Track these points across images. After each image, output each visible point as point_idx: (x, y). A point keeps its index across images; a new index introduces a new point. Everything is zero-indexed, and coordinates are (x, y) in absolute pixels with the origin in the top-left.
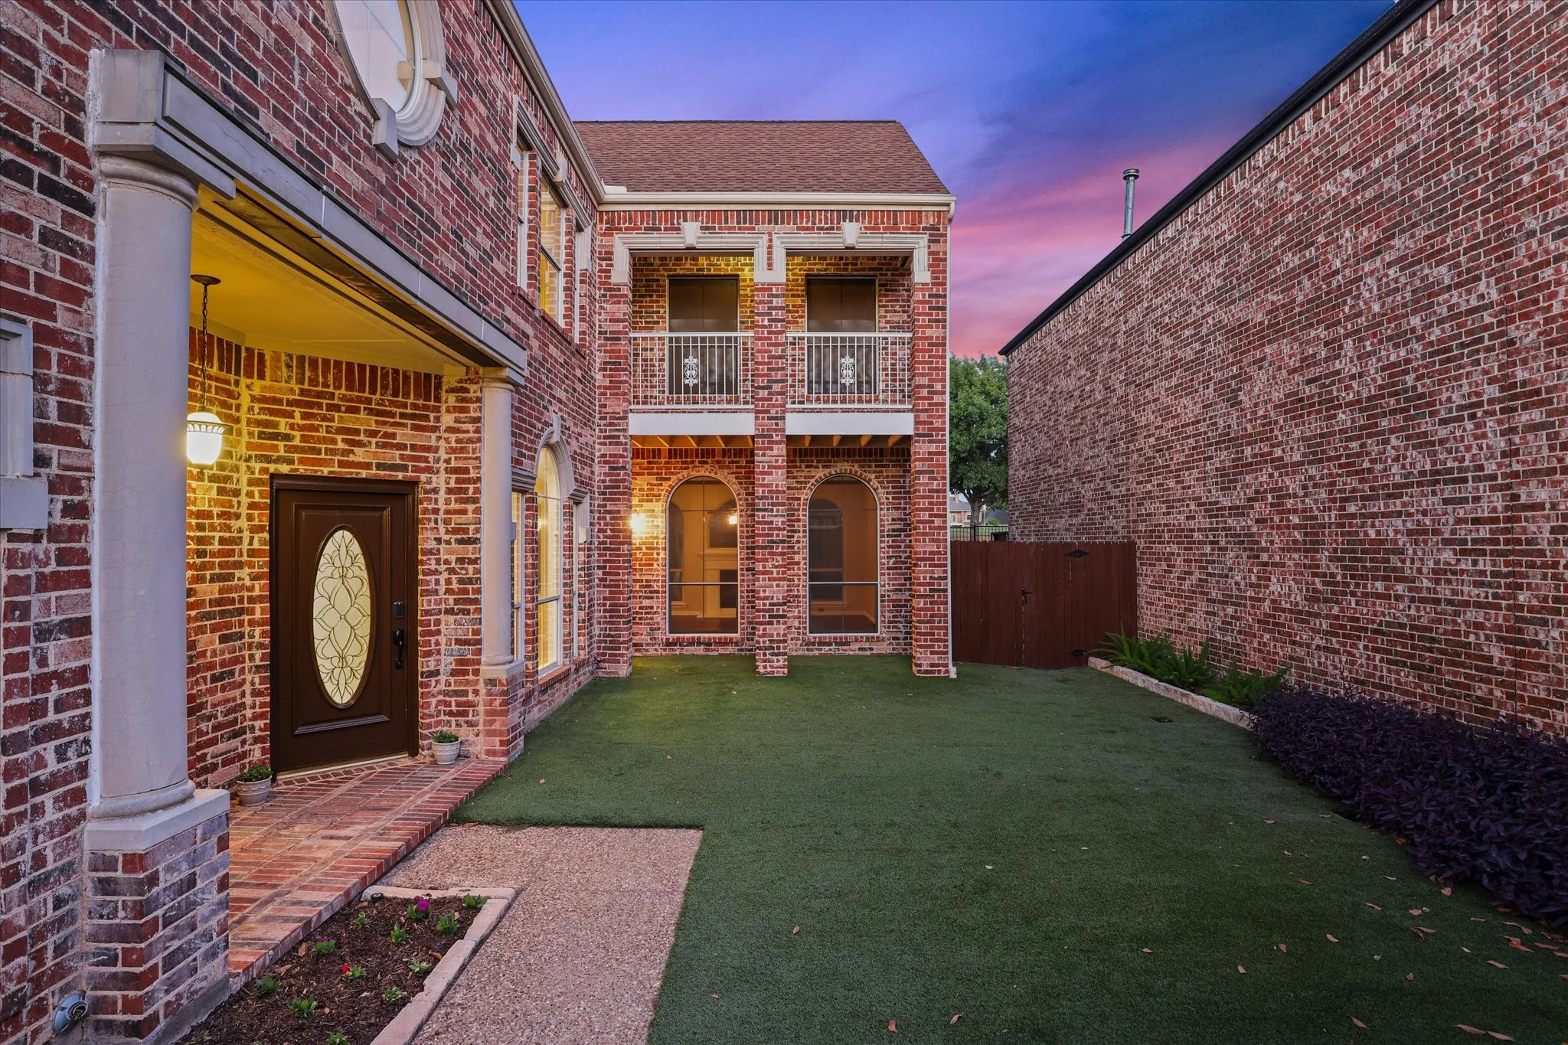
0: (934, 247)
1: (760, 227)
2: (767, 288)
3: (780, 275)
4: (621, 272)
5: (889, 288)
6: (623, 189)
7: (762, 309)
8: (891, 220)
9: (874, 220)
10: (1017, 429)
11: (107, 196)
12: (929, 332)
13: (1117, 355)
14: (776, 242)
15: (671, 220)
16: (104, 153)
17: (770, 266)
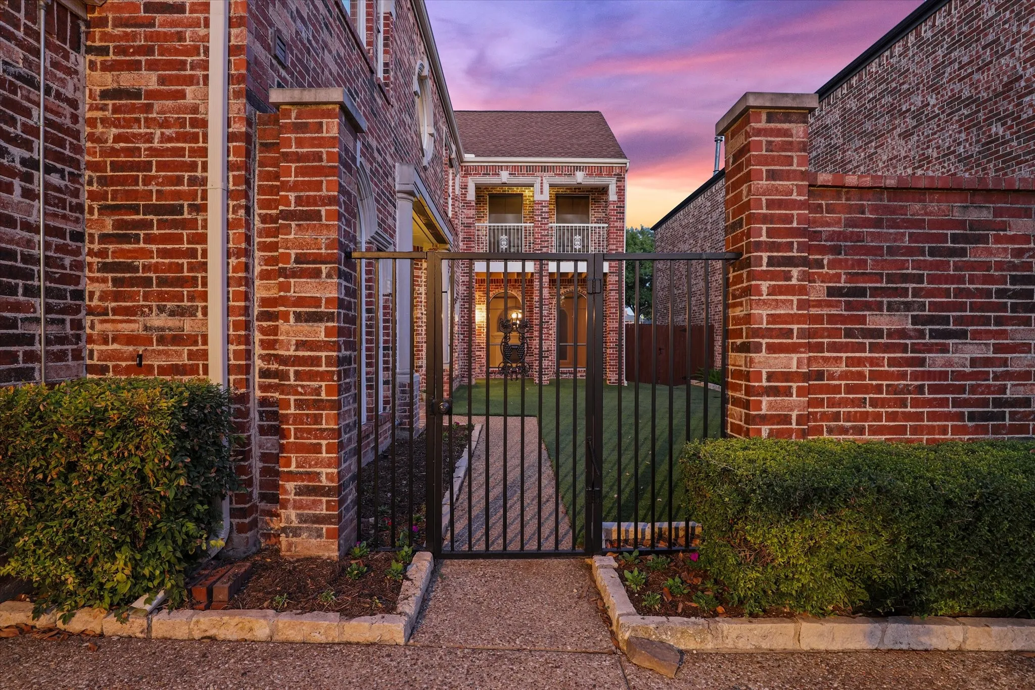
0: (619, 184)
1: (537, 174)
2: (540, 203)
3: (546, 196)
4: (471, 195)
5: (596, 201)
6: (473, 156)
7: (537, 212)
8: (599, 171)
9: (591, 171)
10: (659, 270)
11: (399, 203)
12: (616, 224)
13: (707, 234)
14: (545, 181)
15: (495, 170)
16: (399, 192)
17: (542, 192)
